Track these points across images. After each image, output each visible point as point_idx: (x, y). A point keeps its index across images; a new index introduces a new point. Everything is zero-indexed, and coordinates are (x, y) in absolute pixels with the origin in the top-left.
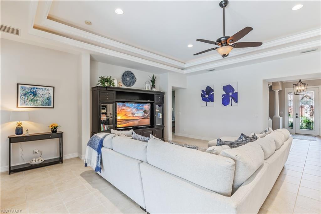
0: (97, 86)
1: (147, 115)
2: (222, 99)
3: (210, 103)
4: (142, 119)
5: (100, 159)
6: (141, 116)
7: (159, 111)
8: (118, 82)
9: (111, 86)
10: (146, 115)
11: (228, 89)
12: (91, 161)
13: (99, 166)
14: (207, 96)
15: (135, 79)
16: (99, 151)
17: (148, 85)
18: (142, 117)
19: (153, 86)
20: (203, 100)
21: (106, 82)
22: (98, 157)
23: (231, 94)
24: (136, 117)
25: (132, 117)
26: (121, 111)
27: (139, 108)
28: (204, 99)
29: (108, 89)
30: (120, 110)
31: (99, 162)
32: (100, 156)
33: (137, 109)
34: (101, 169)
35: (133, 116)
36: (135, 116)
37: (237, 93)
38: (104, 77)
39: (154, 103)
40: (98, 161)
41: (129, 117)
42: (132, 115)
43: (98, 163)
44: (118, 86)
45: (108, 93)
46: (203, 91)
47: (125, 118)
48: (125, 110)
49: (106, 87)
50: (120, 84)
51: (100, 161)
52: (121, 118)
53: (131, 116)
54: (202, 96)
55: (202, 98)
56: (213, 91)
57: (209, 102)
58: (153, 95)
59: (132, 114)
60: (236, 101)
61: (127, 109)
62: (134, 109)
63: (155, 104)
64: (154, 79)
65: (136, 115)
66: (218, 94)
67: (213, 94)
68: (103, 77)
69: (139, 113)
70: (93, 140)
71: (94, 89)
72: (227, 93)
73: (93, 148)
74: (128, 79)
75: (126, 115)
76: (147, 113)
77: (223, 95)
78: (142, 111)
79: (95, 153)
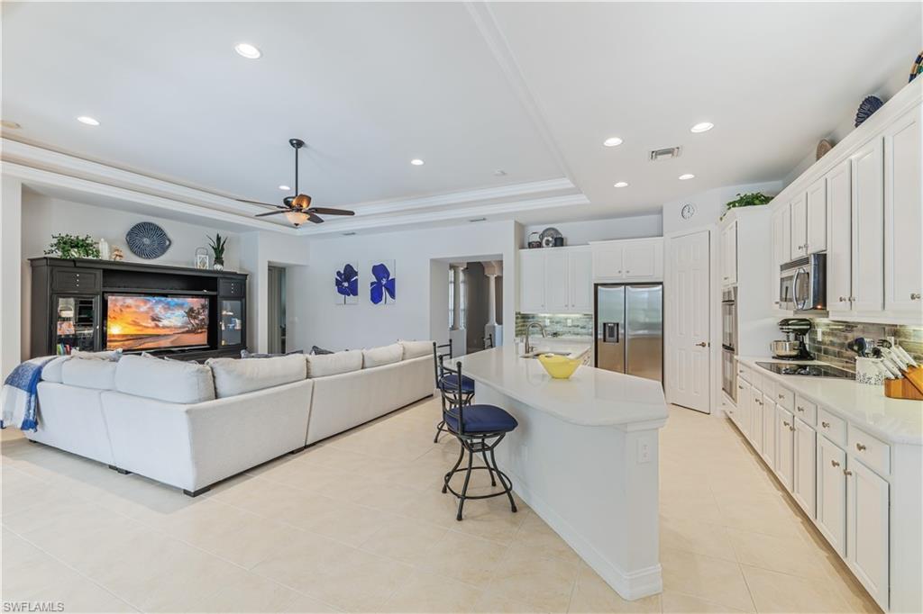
0: (47, 256)
1: (197, 321)
2: (372, 290)
3: (351, 298)
4: (183, 333)
5: (33, 404)
6: (180, 324)
7: (231, 314)
8: (110, 248)
9: (90, 257)
10: (192, 321)
11: (380, 271)
12: (12, 414)
13: (31, 418)
14: (346, 284)
15: (168, 243)
16: (32, 390)
17: (203, 256)
18: (180, 328)
19: (219, 260)
20: (339, 292)
21: (72, 247)
22: (30, 402)
23: (384, 281)
24: (164, 327)
25: (153, 328)
26: (121, 311)
27: (172, 304)
28: (342, 291)
29: (78, 264)
30: (117, 309)
31: (32, 411)
32: (33, 398)
33: (168, 307)
34: (36, 423)
35: (157, 326)
36: (160, 324)
37: (393, 280)
38: (67, 235)
39: (216, 296)
40: (29, 409)
41: (145, 327)
42: (153, 324)
43: (29, 413)
44: (110, 257)
45: (78, 273)
46: (339, 273)
47: (132, 330)
48: (134, 309)
49: (74, 261)
50: (116, 253)
51: (33, 408)
52: (123, 333)
53: (149, 325)
54: (338, 283)
55: (338, 288)
56: (356, 274)
57: (349, 295)
58: (216, 278)
59: (154, 319)
60: (392, 295)
61: (138, 307)
62: (160, 306)
63: (219, 299)
64: (222, 242)
65: (165, 322)
66: (365, 280)
67: (357, 280)
68: (64, 235)
69: (173, 317)
70: (20, 371)
71: (37, 263)
72: (379, 279)
73: (17, 387)
74: (146, 241)
75: (136, 324)
76: (195, 318)
77: (372, 284)
78: (180, 312)
79: (22, 396)
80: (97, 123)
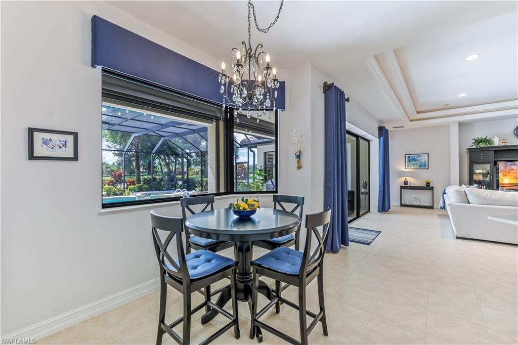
0: (472, 147)
8: (500, 139)
9: (488, 146)
21: (480, 142)
29: (484, 150)
45: (482, 153)
47: (514, 181)
49: (481, 148)
68: (476, 138)
80: (465, 95)
